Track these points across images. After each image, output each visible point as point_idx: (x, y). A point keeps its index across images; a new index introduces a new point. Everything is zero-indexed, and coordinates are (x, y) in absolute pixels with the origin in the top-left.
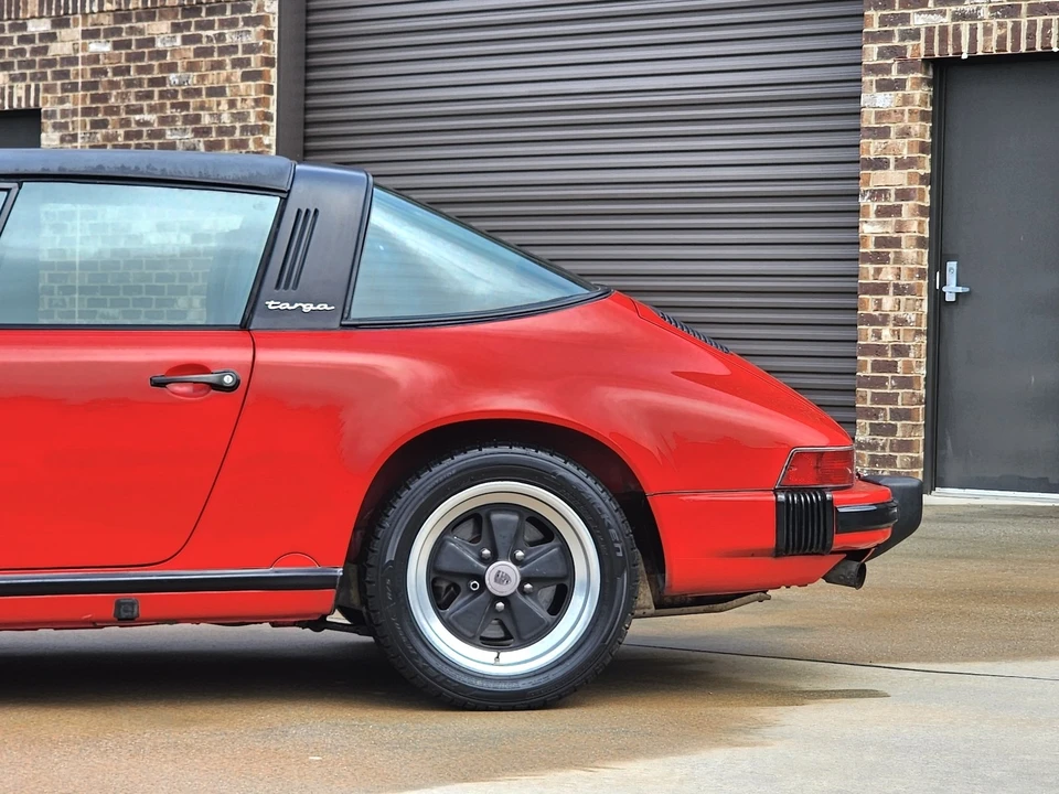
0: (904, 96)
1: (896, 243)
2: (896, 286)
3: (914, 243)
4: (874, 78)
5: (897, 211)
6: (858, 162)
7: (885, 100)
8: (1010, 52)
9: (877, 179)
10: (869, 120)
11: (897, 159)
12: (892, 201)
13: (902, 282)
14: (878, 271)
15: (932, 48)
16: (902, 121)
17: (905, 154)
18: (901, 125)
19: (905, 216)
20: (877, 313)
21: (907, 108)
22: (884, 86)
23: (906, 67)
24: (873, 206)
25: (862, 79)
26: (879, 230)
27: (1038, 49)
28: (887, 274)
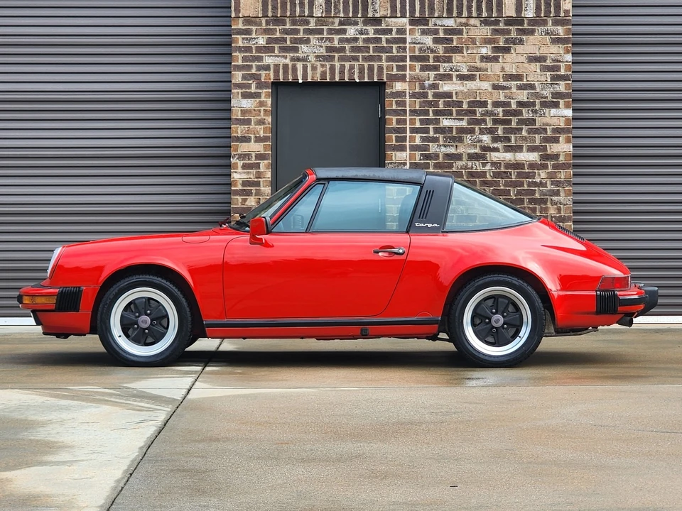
0: (260, 101)
1: (257, 184)
3: (268, 184)
4: (240, 91)
5: (258, 166)
6: (230, 137)
7: (247, 104)
8: (329, 80)
9: (244, 148)
10: (236, 114)
11: (256, 137)
12: (253, 161)
14: (245, 200)
15: (278, 76)
16: (259, 115)
17: (262, 134)
18: (259, 118)
19: (262, 169)
21: (262, 109)
22: (246, 96)
23: (260, 85)
24: (240, 163)
25: (231, 91)
26: (245, 177)
27: (347, 80)
28: (251, 201)
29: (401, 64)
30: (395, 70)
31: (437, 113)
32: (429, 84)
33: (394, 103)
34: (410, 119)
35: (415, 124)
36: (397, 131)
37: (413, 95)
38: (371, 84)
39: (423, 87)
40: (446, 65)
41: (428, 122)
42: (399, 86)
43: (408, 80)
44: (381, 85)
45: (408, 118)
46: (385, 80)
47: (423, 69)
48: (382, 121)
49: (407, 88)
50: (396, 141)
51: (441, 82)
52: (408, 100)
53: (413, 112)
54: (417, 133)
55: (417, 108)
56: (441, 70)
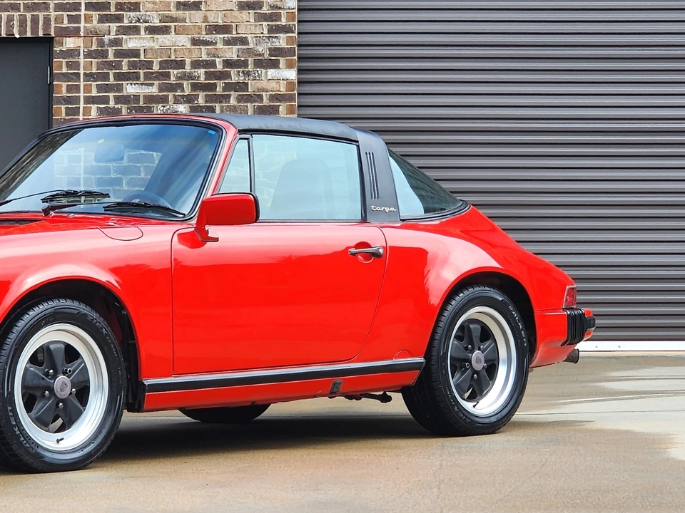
27: (3, 35)
29: (74, 13)
30: (66, 21)
31: (119, 77)
32: (109, 40)
33: (64, 65)
34: (85, 85)
35: (90, 92)
36: (67, 100)
37: (89, 55)
38: (35, 41)
39: (101, 43)
40: (132, 14)
41: (108, 88)
42: (70, 43)
43: (82, 35)
44: (48, 41)
45: (82, 84)
46: (53, 34)
47: (102, 19)
48: (50, 88)
49: (82, 45)
50: (67, 115)
51: (124, 37)
52: (82, 60)
53: (89, 76)
54: (93, 103)
55: (94, 71)
56: (126, 21)
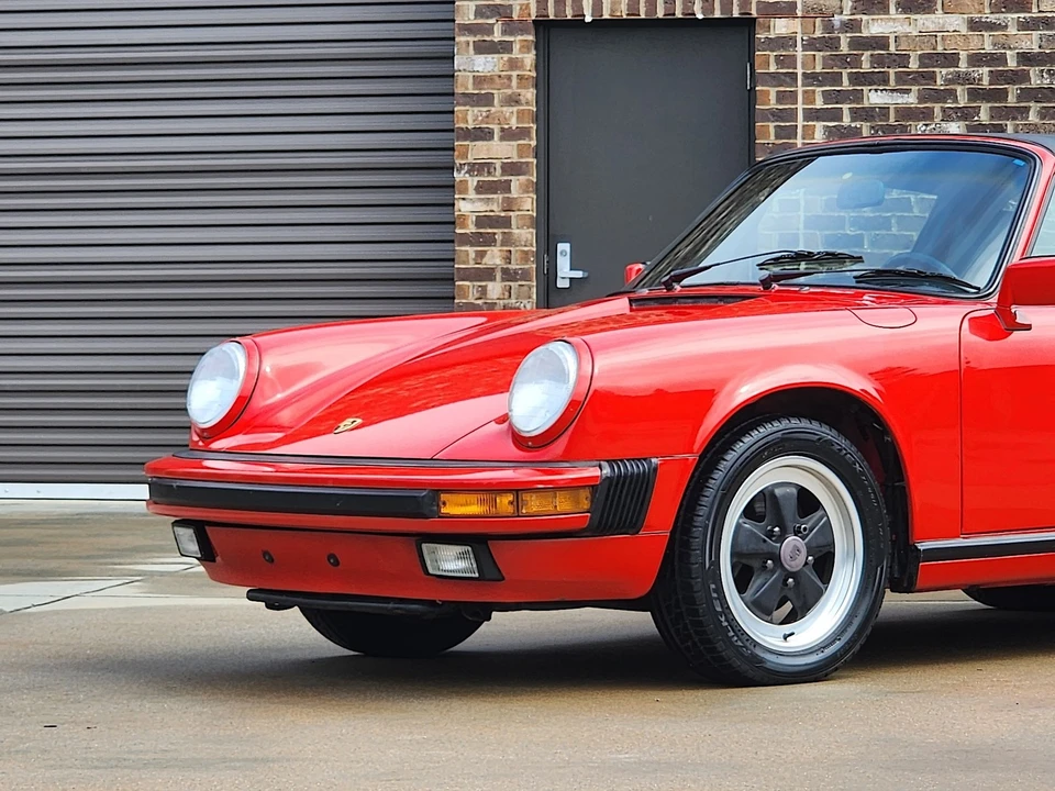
0: (510, 60)
1: (506, 222)
2: (505, 271)
3: (528, 222)
4: (471, 39)
5: (506, 186)
6: (453, 131)
7: (486, 64)
8: (643, 16)
9: (478, 151)
10: (465, 85)
11: (503, 130)
12: (498, 176)
13: (513, 266)
14: (481, 255)
15: (546, 9)
16: (509, 87)
17: (514, 123)
18: (509, 91)
19: (514, 193)
20: (479, 302)
21: (514, 74)
22: (483, 48)
23: (511, 27)
24: (473, 182)
25: (453, 39)
26: (481, 207)
27: (679, 15)
28: (493, 257)
31: (858, 79)
32: (841, 22)
33: (772, 60)
34: (805, 92)
35: (813, 102)
36: (777, 115)
37: (811, 45)
38: (728, 23)
39: (829, 27)
41: (840, 97)
42: (781, 27)
43: (799, 14)
44: (747, 24)
45: (800, 90)
46: (754, 14)
48: (751, 96)
49: (799, 30)
50: (777, 137)
51: (865, 17)
52: (799, 53)
53: (811, 78)
54: (818, 119)
55: (818, 69)
